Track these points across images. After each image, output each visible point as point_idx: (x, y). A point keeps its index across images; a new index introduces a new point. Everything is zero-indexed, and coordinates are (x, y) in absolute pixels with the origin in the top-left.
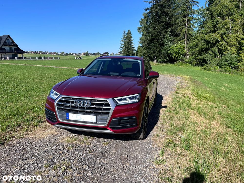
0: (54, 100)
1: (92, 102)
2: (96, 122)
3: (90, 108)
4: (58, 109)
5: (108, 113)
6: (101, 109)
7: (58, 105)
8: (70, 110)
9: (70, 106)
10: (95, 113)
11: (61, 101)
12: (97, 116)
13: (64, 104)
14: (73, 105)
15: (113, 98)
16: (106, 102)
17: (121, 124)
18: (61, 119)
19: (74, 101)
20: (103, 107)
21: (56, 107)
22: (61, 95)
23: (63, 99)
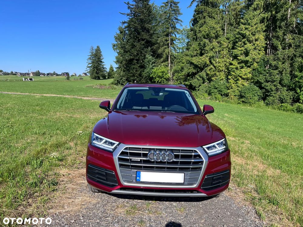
0: (110, 153)
1: (174, 154)
2: (183, 182)
3: (174, 163)
4: (121, 165)
5: (200, 169)
6: (189, 163)
7: (120, 159)
8: (141, 167)
9: (141, 160)
10: (181, 170)
11: (123, 153)
12: (184, 173)
13: (131, 158)
14: (148, 159)
15: (202, 147)
16: (194, 153)
17: (213, 183)
18: (125, 181)
19: (148, 152)
20: (193, 161)
21: (117, 163)
22: (121, 144)
23: (128, 151)
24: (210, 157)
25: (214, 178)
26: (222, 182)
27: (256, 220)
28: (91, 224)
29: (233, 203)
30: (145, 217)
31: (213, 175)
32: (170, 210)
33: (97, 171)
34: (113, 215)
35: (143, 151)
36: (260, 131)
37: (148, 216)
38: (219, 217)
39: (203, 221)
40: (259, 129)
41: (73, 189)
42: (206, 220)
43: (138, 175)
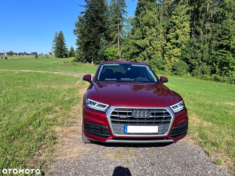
0: (104, 113)
1: (151, 112)
2: (158, 132)
3: (152, 119)
4: (113, 122)
5: (169, 122)
6: (161, 118)
7: (112, 117)
8: (127, 122)
9: (127, 117)
10: (156, 124)
11: (113, 113)
12: (159, 126)
13: (120, 116)
14: (132, 116)
15: (169, 106)
16: (164, 111)
17: (178, 132)
18: (116, 133)
19: (132, 112)
20: (164, 117)
21: (109, 120)
22: (112, 106)
23: (117, 111)
24: (175, 114)
25: (178, 128)
26: (183, 131)
27: (206, 157)
28: (91, 166)
29: (187, 146)
30: (129, 159)
31: (178, 126)
32: (145, 153)
33: (93, 127)
34: (105, 159)
35: (128, 111)
36: (191, 95)
37: (131, 158)
38: (180, 156)
39: (170, 160)
40: (190, 93)
41: (69, 142)
42: (172, 159)
43: (125, 128)
